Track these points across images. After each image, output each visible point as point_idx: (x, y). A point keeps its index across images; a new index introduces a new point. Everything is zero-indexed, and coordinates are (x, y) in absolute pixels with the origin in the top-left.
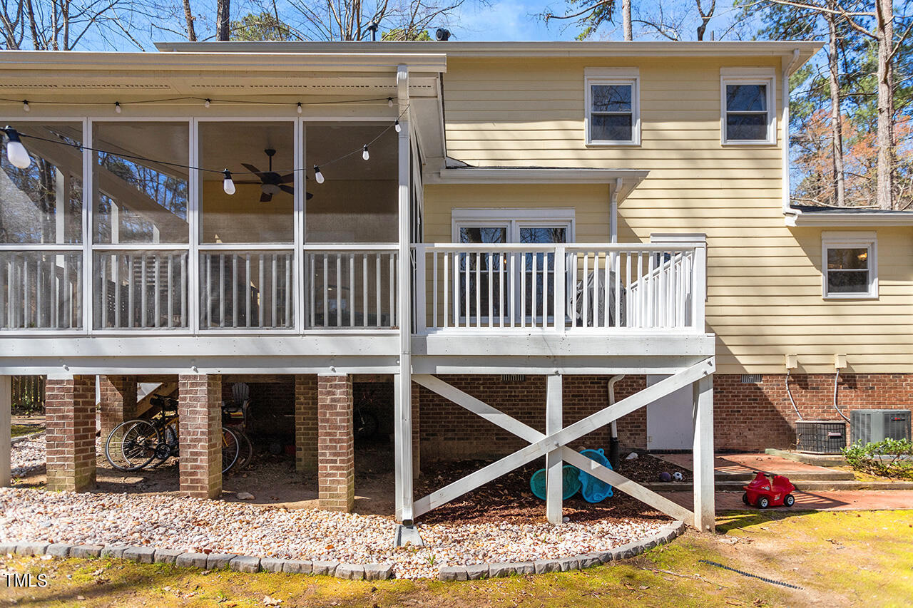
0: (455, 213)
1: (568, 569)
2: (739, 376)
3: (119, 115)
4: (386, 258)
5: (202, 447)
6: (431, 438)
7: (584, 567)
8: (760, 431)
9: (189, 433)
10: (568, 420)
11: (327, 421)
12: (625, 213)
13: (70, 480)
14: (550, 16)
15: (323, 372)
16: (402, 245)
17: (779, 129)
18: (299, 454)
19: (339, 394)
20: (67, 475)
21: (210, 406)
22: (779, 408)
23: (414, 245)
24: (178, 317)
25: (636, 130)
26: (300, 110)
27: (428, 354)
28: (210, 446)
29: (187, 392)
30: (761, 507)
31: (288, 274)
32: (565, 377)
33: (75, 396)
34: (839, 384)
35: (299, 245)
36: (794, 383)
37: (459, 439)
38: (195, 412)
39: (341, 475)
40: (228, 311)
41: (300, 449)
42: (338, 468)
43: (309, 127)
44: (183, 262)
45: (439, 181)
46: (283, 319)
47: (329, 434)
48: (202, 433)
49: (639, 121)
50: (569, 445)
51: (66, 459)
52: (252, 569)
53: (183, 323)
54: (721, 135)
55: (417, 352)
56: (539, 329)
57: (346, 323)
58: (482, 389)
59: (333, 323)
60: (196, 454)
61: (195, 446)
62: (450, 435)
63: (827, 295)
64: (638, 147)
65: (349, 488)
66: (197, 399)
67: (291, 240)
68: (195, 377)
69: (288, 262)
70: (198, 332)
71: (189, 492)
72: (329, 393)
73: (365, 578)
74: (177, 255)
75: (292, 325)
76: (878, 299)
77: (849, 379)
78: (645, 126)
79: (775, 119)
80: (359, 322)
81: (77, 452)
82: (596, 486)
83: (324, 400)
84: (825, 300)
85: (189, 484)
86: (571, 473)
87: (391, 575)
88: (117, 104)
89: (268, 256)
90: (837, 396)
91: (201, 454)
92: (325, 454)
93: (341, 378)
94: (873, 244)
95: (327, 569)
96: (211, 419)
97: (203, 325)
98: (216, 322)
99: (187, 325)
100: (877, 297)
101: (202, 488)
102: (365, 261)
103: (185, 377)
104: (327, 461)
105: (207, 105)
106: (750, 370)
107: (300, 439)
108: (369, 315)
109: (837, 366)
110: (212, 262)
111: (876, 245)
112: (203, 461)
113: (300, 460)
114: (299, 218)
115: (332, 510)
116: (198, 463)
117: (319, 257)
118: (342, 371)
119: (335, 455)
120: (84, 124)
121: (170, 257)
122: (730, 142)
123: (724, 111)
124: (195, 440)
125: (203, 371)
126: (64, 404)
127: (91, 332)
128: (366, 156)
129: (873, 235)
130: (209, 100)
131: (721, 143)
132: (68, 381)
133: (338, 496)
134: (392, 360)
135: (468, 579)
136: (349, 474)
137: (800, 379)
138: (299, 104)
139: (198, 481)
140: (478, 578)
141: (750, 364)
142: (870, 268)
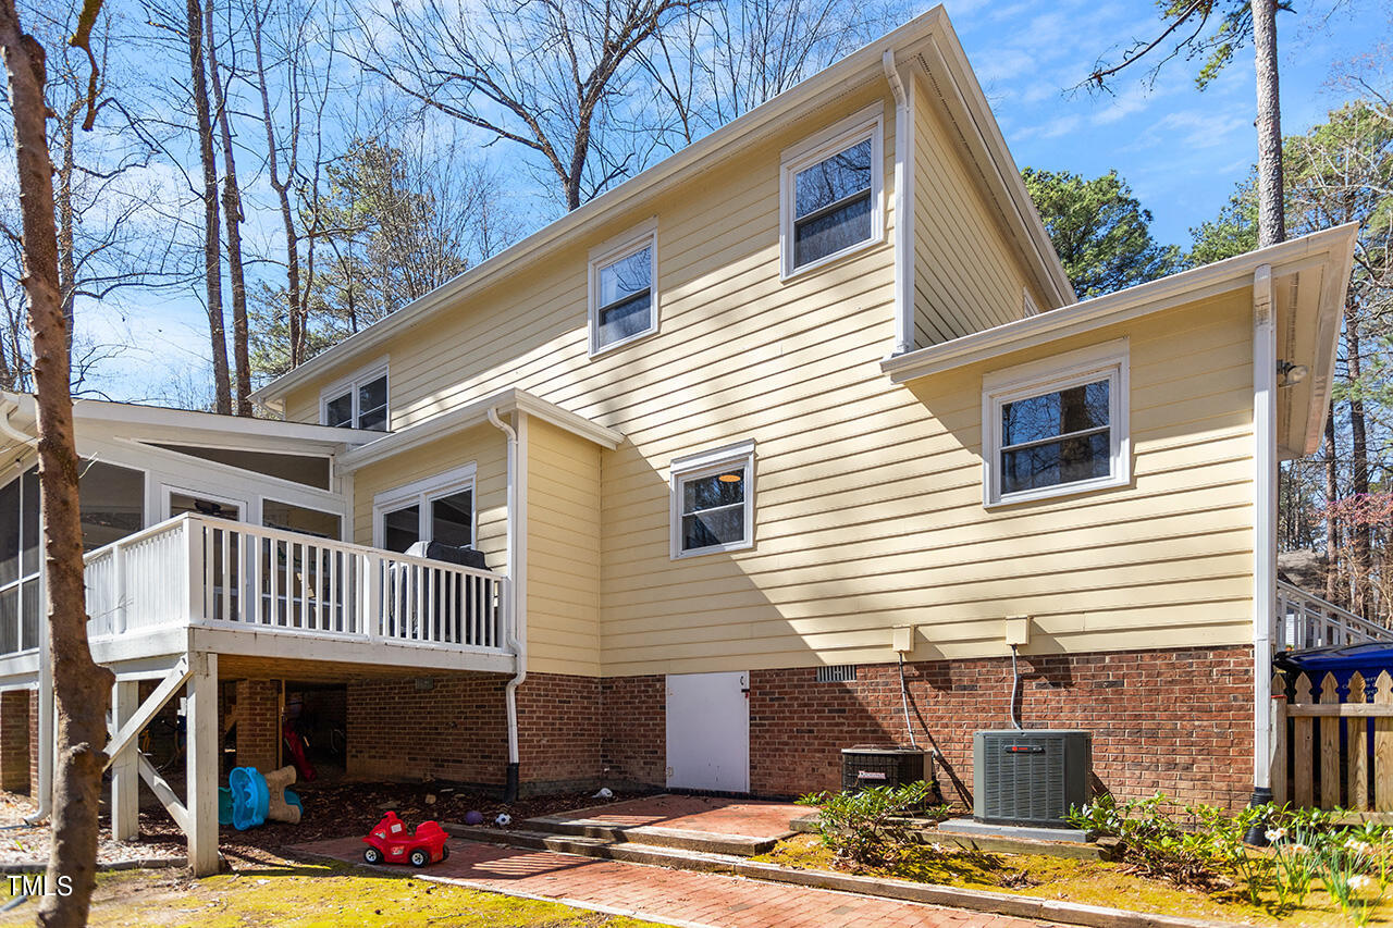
2: (812, 671)
22: (888, 724)
25: (654, 310)
34: (1020, 677)
36: (918, 679)
49: (656, 296)
54: (783, 264)
63: (995, 500)
64: (656, 335)
76: (1131, 487)
77: (1052, 667)
79: (882, 195)
84: (989, 510)
90: (1017, 702)
94: (1119, 366)
100: (1127, 481)
109: (1013, 642)
111: (1127, 369)
122: (797, 272)
123: (790, 221)
131: (782, 278)
137: (934, 672)
141: (827, 645)
142: (1112, 425)
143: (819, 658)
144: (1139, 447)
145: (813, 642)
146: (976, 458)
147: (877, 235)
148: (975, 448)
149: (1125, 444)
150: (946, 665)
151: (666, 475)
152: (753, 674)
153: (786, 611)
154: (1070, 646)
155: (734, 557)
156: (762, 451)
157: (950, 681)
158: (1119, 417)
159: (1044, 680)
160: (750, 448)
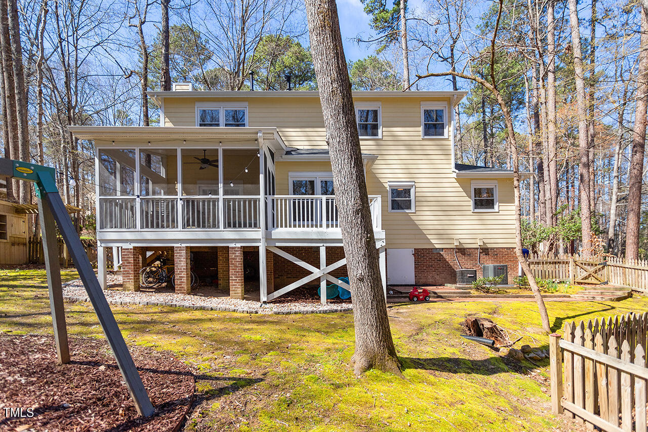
0: (290, 174)
1: (320, 313)
2: (432, 249)
3: (150, 146)
4: (255, 201)
5: (184, 274)
6: (280, 277)
7: (326, 313)
8: (443, 275)
9: (178, 269)
10: (328, 263)
11: (233, 264)
12: (375, 171)
13: (132, 288)
14: (359, 40)
15: (232, 245)
16: (262, 196)
17: (449, 131)
18: (220, 282)
19: (238, 253)
20: (131, 285)
21: (187, 259)
22: (452, 264)
23: (266, 196)
24: (173, 224)
25: (380, 131)
26: (221, 144)
27: (273, 238)
28: (187, 274)
29: (178, 253)
30: (414, 301)
31: (217, 207)
32: (327, 248)
33: (134, 255)
34: (480, 253)
35: (221, 196)
36: (458, 252)
37: (293, 278)
38: (181, 261)
39: (239, 285)
40: (193, 222)
41: (220, 280)
42: (237, 283)
43: (224, 151)
44: (175, 203)
45: (282, 160)
46: (215, 225)
47: (233, 269)
48: (184, 269)
49: (381, 127)
50: (329, 273)
51: (131, 279)
52: (210, 309)
53: (176, 226)
54: (421, 133)
55: (268, 238)
56: (316, 228)
57: (240, 226)
58: (304, 254)
59: (235, 226)
60: (182, 277)
61: (181, 274)
62: (289, 276)
63: (474, 210)
64: (381, 140)
65: (242, 290)
66: (181, 256)
67: (218, 194)
68: (181, 247)
69: (216, 203)
70: (182, 230)
71: (179, 292)
72: (233, 253)
73: (247, 313)
74: (173, 200)
75: (218, 227)
76: (499, 212)
77: (485, 251)
78: (384, 129)
79: (447, 127)
80: (245, 226)
81: (135, 276)
82: (346, 293)
83: (232, 256)
84: (473, 212)
85: (179, 288)
86: (328, 283)
87: (257, 312)
88: (149, 142)
89: (209, 200)
90: (479, 258)
91: (183, 277)
92: (232, 277)
93: (238, 248)
94: (496, 186)
95: (235, 310)
96: (187, 264)
97: (184, 227)
98: (188, 225)
99: (177, 227)
100: (498, 211)
101: (184, 290)
102: (247, 202)
103: (176, 247)
104: (233, 280)
105: (185, 142)
106: (437, 246)
107: (220, 275)
108: (249, 223)
109: (479, 244)
110: (187, 203)
111: (497, 186)
112: (184, 280)
113: (220, 284)
114: (221, 185)
115: (235, 299)
116: (182, 281)
117: (229, 200)
118: (239, 245)
119: (236, 277)
121: (170, 201)
122: (426, 137)
123: (423, 122)
124: (181, 272)
125: (184, 245)
126: (129, 258)
128: (246, 171)
129: (496, 181)
130: (185, 141)
131: (421, 137)
132: (131, 249)
133: (238, 293)
134: (258, 240)
135: (283, 314)
136: (242, 285)
137: (462, 251)
138: (221, 142)
139: (183, 287)
140: (287, 314)
141: (437, 243)
142: (495, 198)
143: (434, 246)
144: (500, 204)
145: (433, 241)
146: (470, 200)
147: (446, 136)
148: (470, 197)
149: (498, 203)
150: (464, 249)
151: (386, 185)
152: (415, 249)
153: (429, 237)
154: (489, 246)
155: (409, 214)
156: (417, 185)
157: (465, 253)
158: (496, 197)
159: (484, 254)
160: (413, 183)
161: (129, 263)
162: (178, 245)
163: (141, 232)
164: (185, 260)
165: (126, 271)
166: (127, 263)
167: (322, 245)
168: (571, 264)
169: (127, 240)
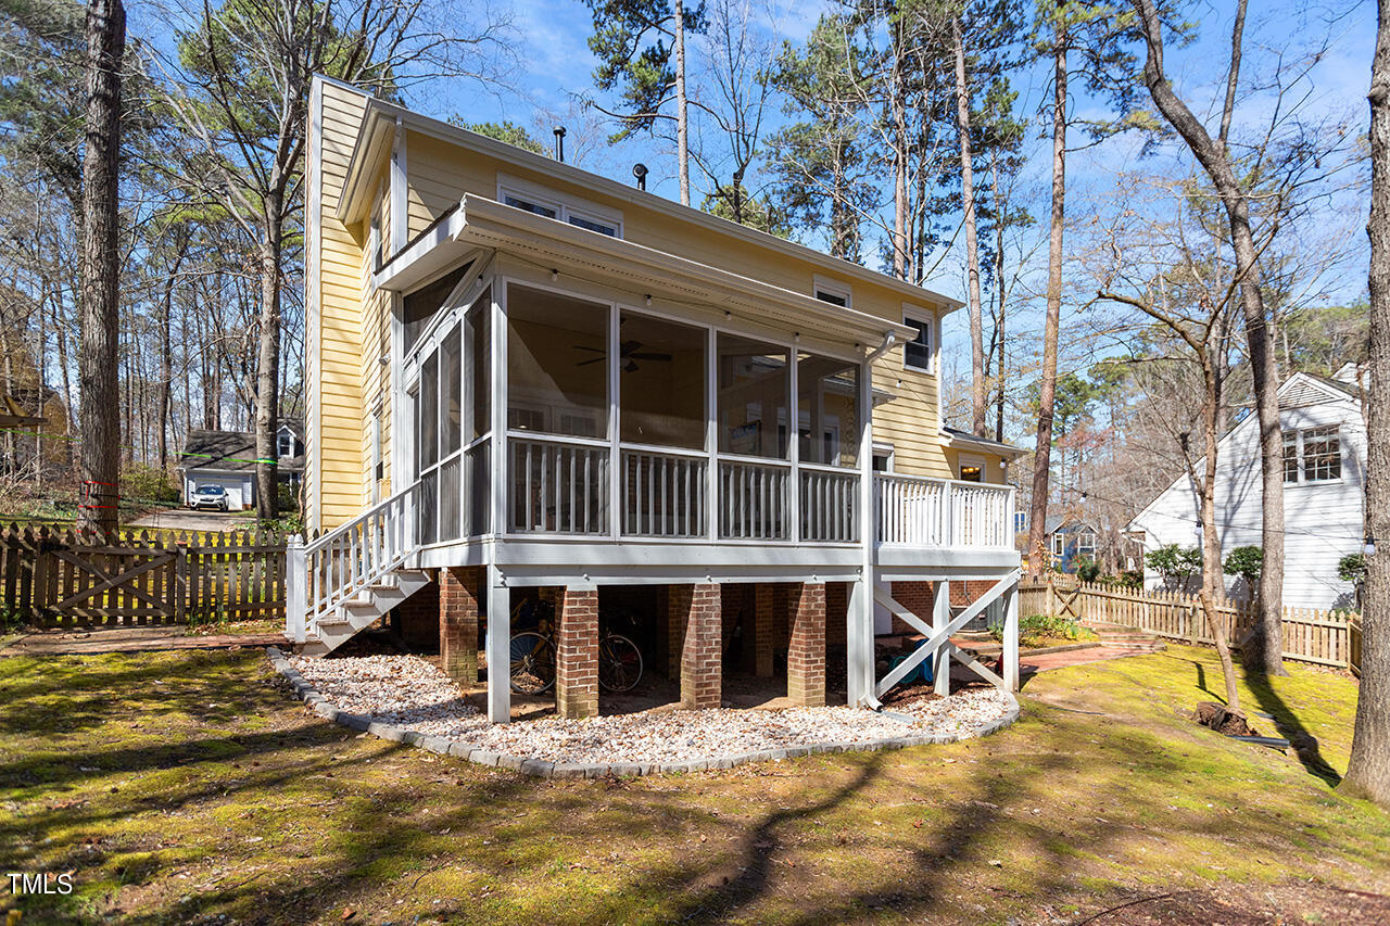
4: (850, 480)
5: (716, 657)
9: (705, 643)
11: (811, 625)
13: (593, 705)
15: (807, 580)
17: (935, 364)
19: (820, 599)
20: (589, 698)
26: (798, 339)
27: (882, 564)
29: (703, 602)
31: (782, 488)
32: (953, 584)
38: (709, 622)
39: (821, 674)
42: (819, 668)
44: (699, 469)
48: (716, 643)
51: (590, 681)
53: (699, 532)
57: (824, 536)
59: (814, 536)
60: (711, 664)
61: (708, 657)
66: (711, 609)
68: (710, 586)
70: (716, 541)
71: (704, 703)
72: (813, 599)
74: (693, 463)
75: (787, 537)
79: (933, 356)
83: (809, 605)
85: (704, 694)
91: (715, 664)
92: (809, 655)
93: (821, 586)
94: (983, 465)
99: (704, 533)
101: (716, 698)
103: (700, 586)
104: (811, 662)
105: (730, 317)
112: (717, 671)
116: (713, 673)
117: (805, 473)
118: (822, 580)
120: (612, 308)
121: (688, 462)
122: (908, 367)
124: (711, 650)
125: (716, 581)
126: (591, 618)
127: (619, 538)
129: (982, 458)
130: (729, 313)
131: (903, 366)
132: (591, 593)
133: (819, 693)
134: (854, 569)
138: (798, 335)
139: (713, 691)
147: (931, 370)
160: (891, 448)
161: (587, 634)
162: (704, 581)
163: (621, 543)
164: (719, 619)
165: (577, 658)
166: (581, 634)
167: (944, 577)
168: (1049, 591)
169: (581, 566)
